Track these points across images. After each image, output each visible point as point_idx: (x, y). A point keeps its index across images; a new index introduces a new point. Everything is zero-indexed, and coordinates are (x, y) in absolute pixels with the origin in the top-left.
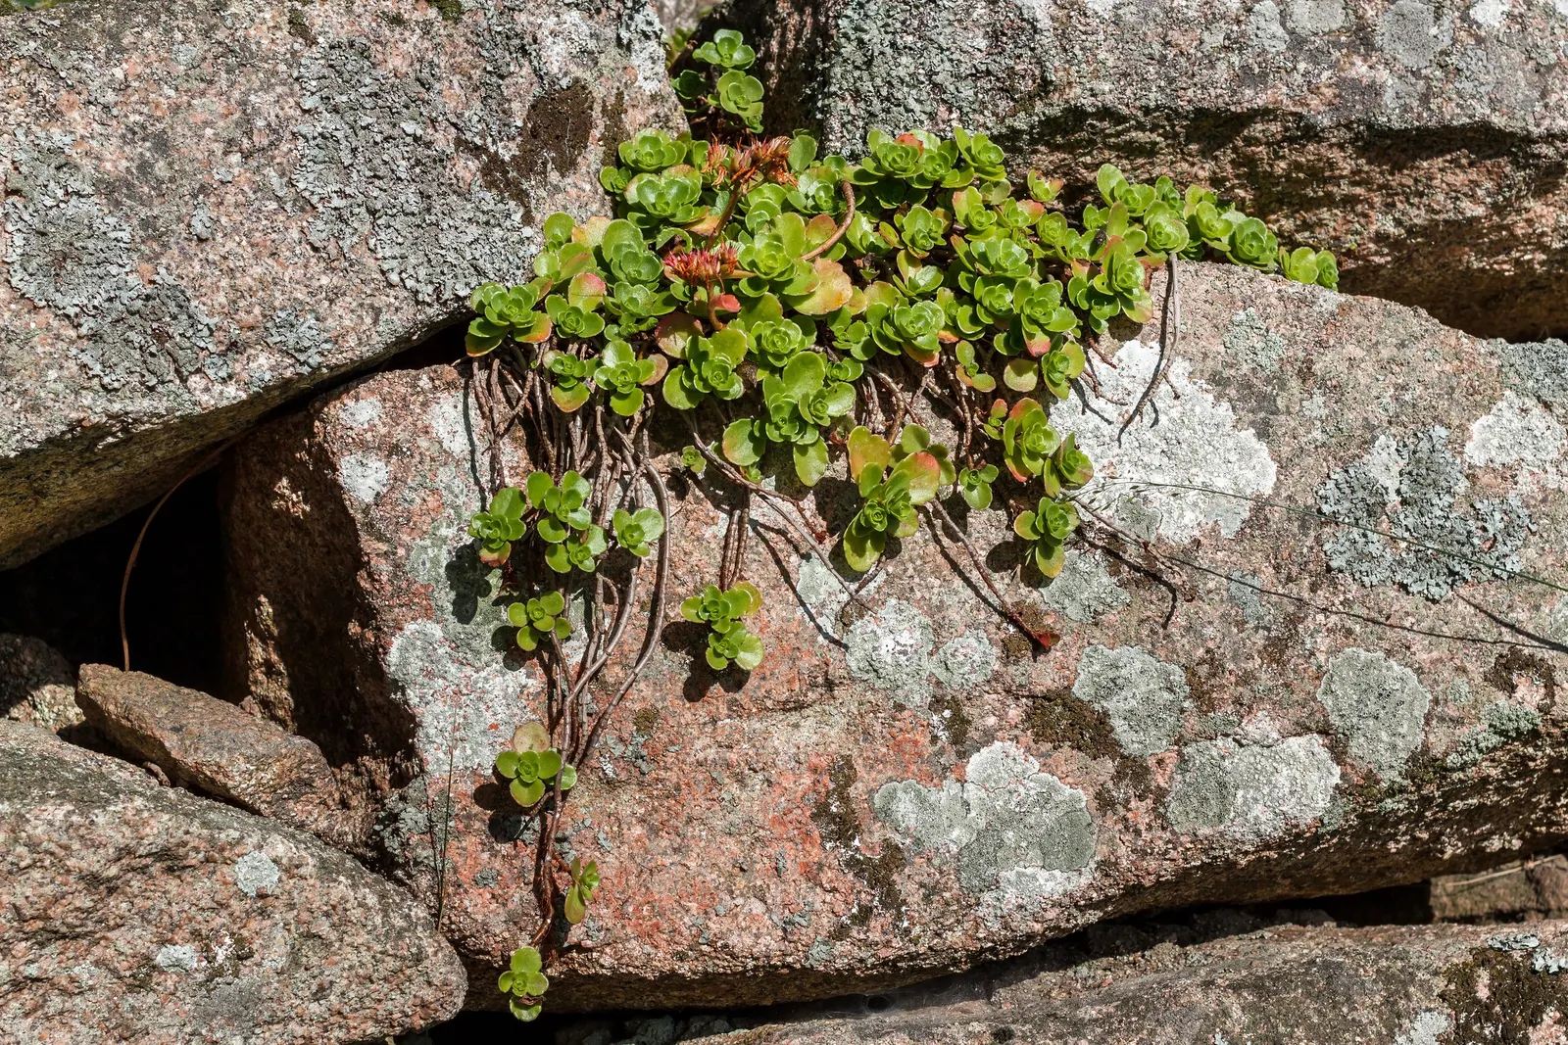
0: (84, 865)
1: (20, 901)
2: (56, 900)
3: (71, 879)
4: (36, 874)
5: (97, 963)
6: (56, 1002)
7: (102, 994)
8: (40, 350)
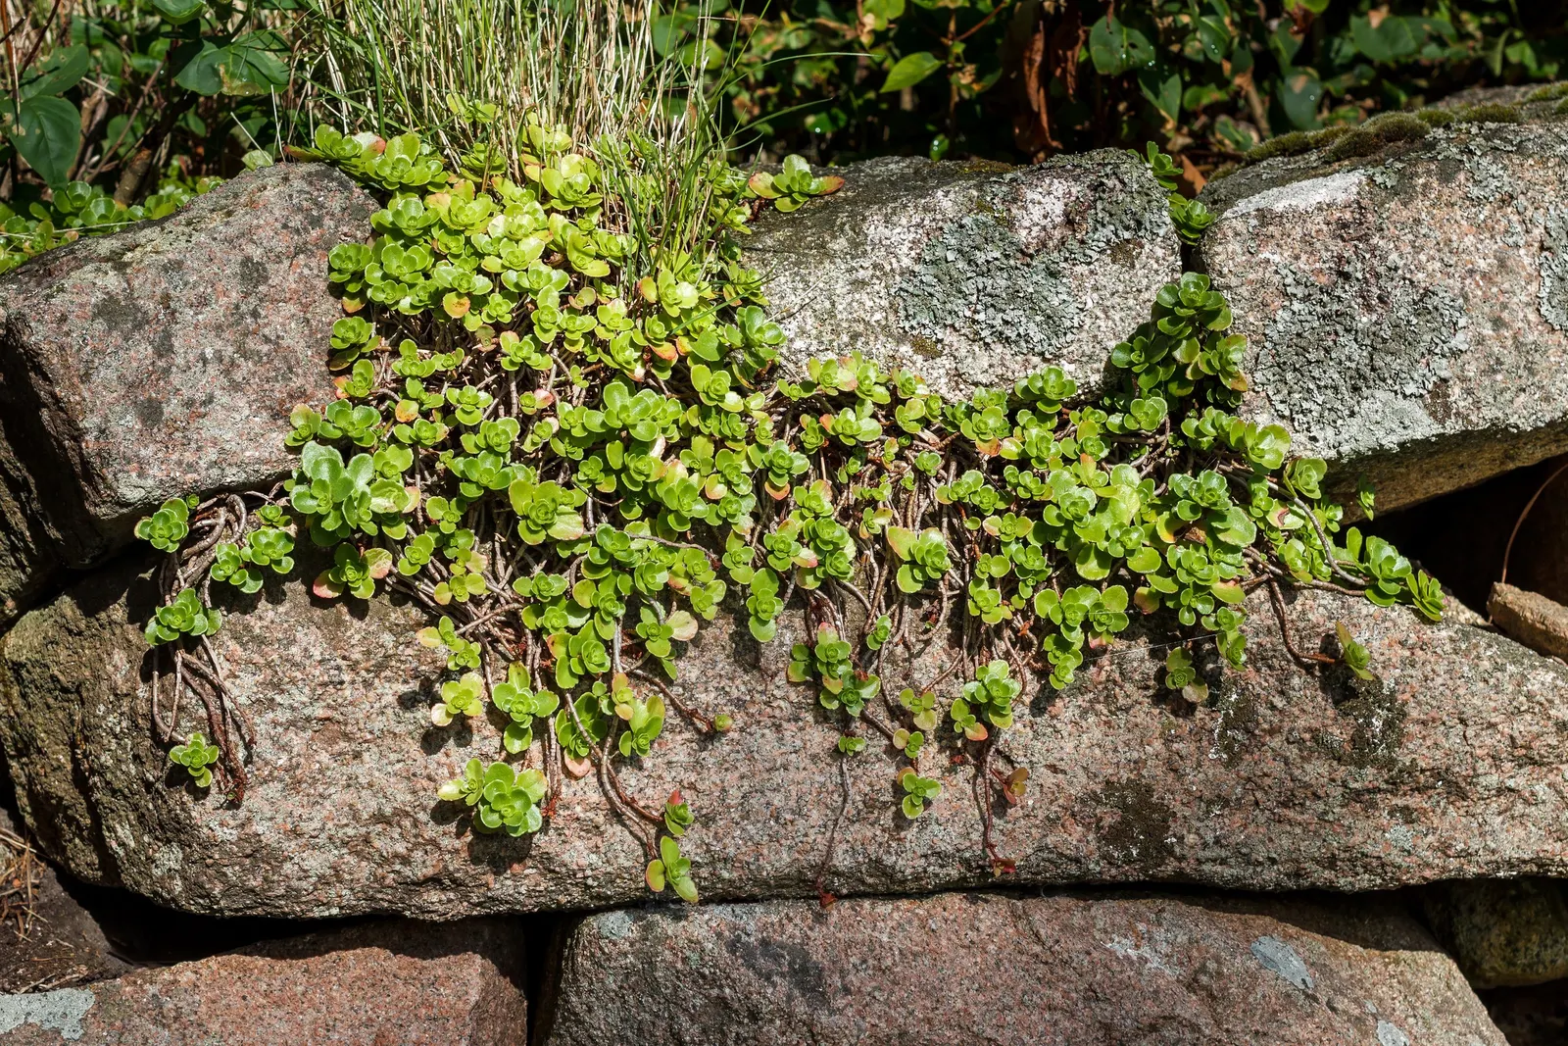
0: (1560, 715)
1: (1516, 734)
2: (1538, 736)
3: (1550, 723)
4: (1528, 717)
5: (1549, 785)
6: (1520, 808)
7: (1550, 807)
8: (1552, 359)
